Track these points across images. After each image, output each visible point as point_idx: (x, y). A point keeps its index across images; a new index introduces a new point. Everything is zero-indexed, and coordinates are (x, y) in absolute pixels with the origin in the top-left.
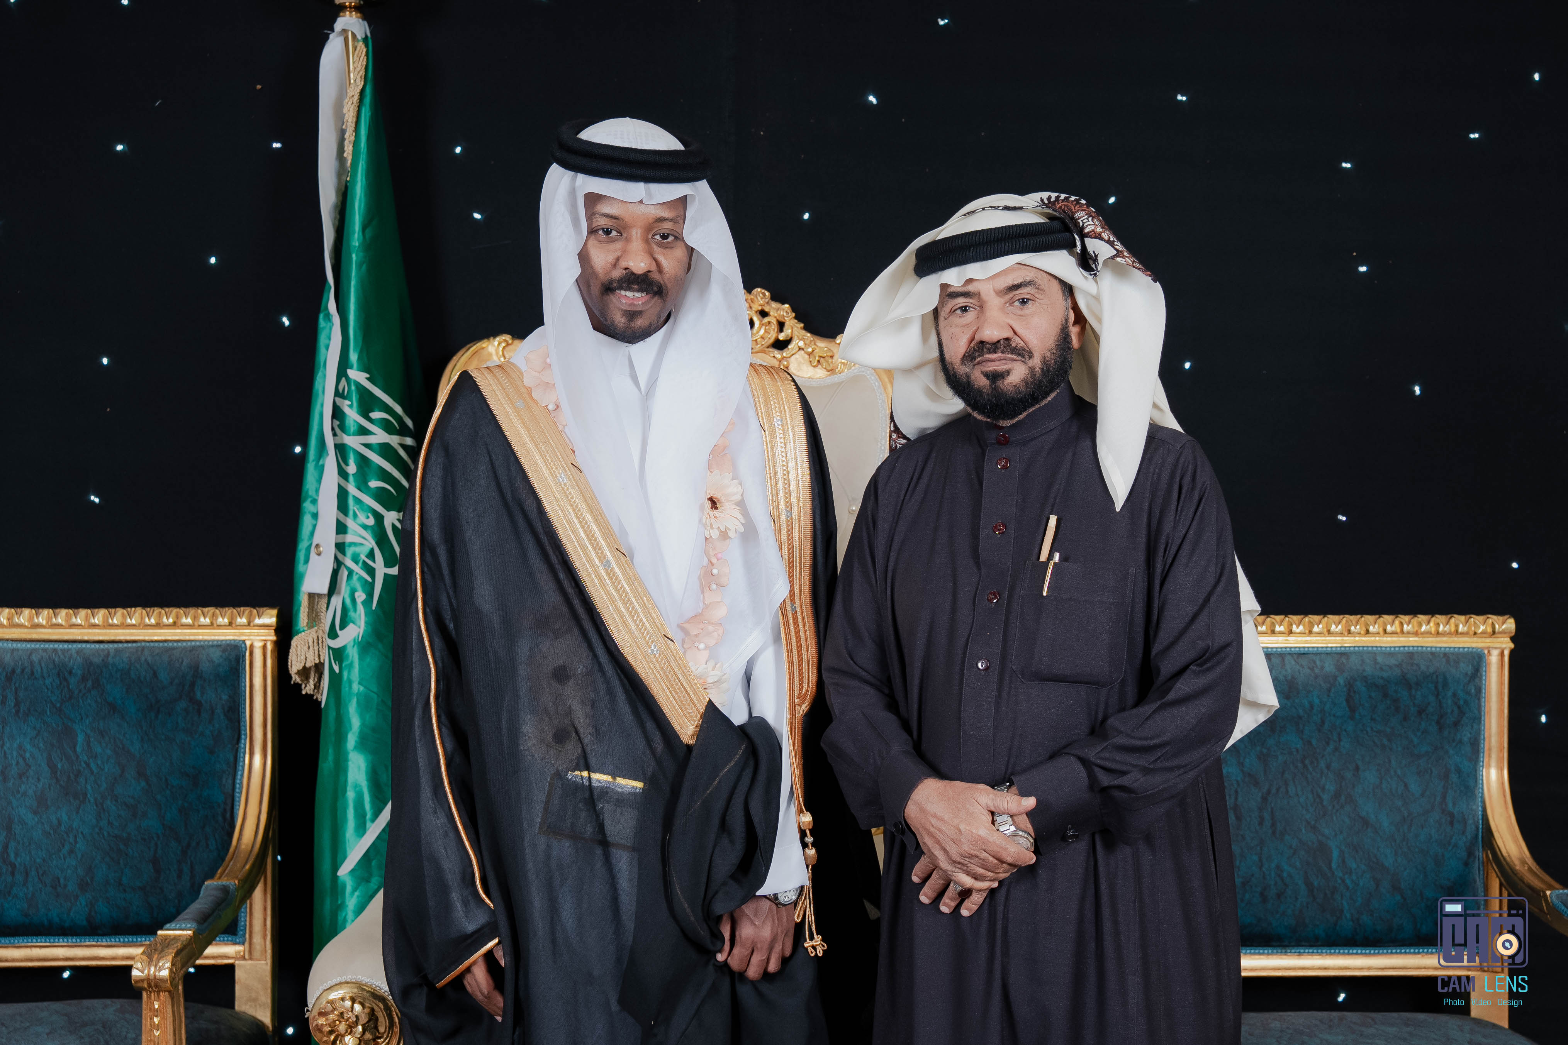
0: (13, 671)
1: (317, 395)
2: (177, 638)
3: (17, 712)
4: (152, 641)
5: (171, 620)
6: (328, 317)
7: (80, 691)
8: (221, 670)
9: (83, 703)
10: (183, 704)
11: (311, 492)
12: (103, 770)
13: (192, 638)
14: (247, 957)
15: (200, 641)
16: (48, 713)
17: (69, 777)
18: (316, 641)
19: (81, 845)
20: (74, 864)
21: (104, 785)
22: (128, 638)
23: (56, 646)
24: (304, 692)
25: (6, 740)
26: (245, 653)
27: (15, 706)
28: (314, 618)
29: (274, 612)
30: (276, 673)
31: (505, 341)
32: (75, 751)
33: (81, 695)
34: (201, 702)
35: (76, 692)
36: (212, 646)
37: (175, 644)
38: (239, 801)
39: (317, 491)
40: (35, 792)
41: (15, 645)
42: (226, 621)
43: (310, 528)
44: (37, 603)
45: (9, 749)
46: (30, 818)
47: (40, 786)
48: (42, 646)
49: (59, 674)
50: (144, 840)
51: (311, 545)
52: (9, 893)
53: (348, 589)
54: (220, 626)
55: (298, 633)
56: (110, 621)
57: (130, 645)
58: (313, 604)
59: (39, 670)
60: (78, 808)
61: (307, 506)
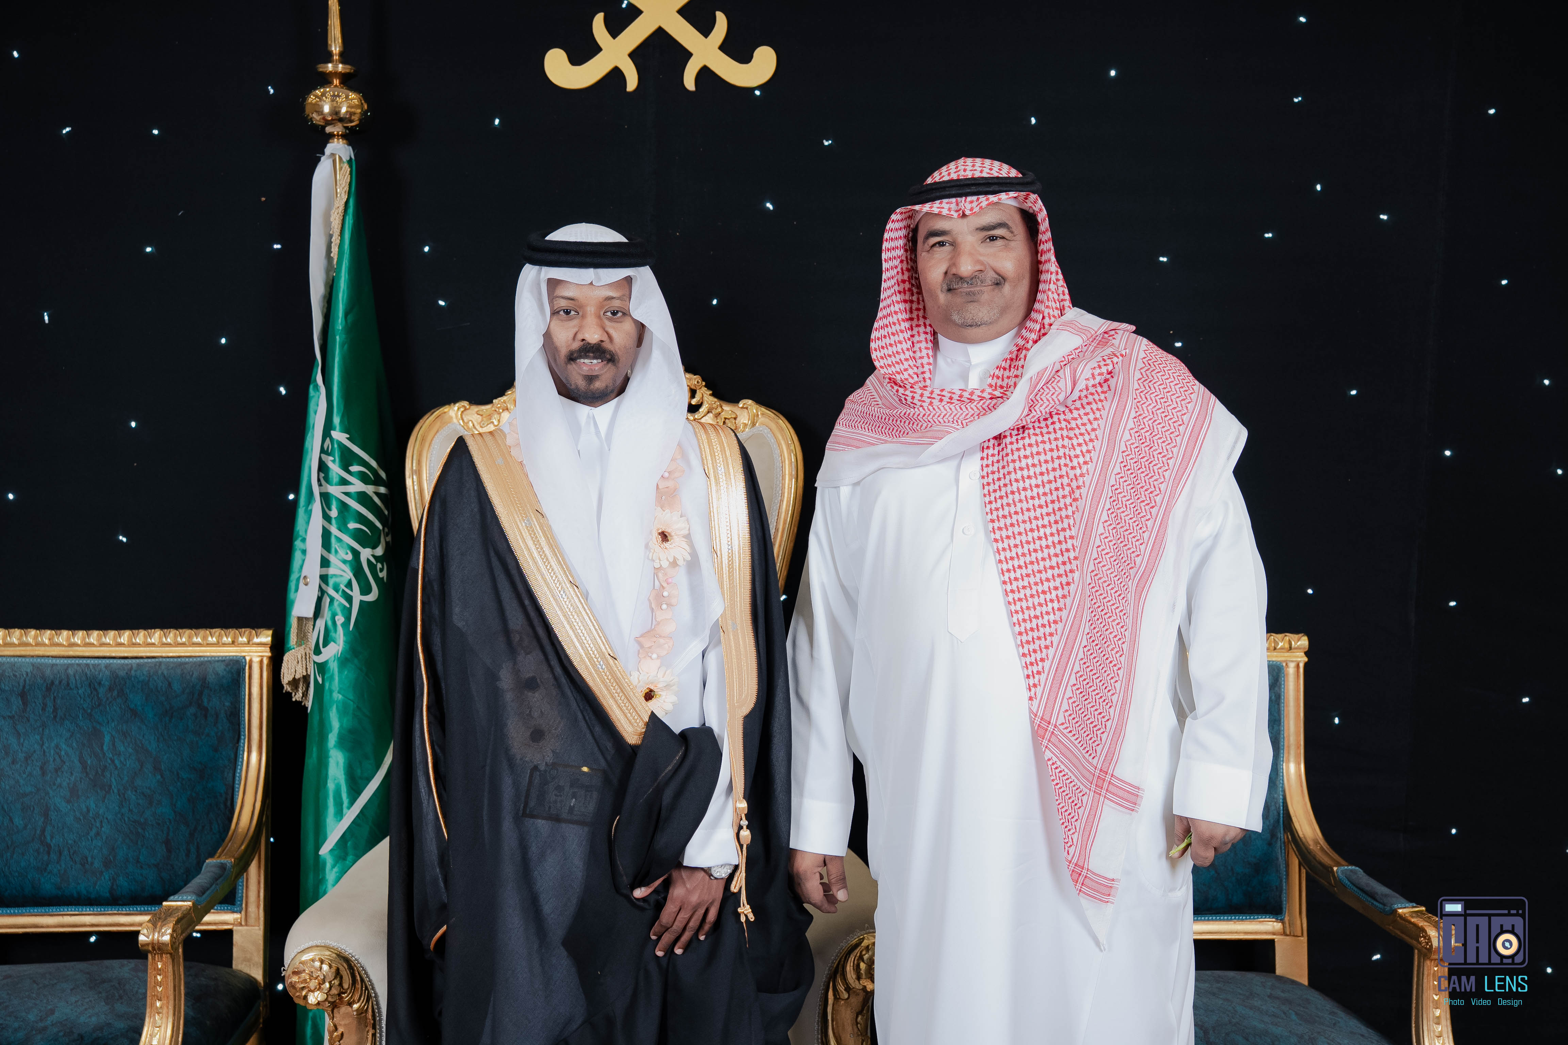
0: (52, 683)
1: (307, 452)
2: (188, 654)
3: (55, 717)
4: (168, 657)
5: (184, 640)
6: (317, 387)
7: (108, 699)
8: (224, 681)
9: (110, 709)
10: (192, 710)
11: (301, 533)
12: (125, 765)
13: (201, 654)
14: (243, 923)
15: (208, 657)
16: (81, 718)
17: (97, 772)
18: (304, 657)
19: (106, 829)
20: (99, 844)
21: (126, 778)
22: (148, 654)
23: (89, 661)
24: (294, 700)
25: (45, 740)
26: (245, 666)
27: (53, 711)
28: (302, 637)
29: (270, 632)
30: (271, 684)
31: (464, 406)
32: (102, 749)
33: (108, 702)
34: (207, 709)
35: (104, 700)
36: (218, 661)
37: (187, 660)
38: (238, 791)
39: (306, 531)
40: (68, 784)
41: (54, 661)
42: (230, 640)
43: (300, 562)
44: (73, 625)
45: (47, 748)
46: (64, 806)
47: (73, 779)
48: (77, 662)
49: (90, 685)
50: (159, 824)
51: (300, 576)
52: (45, 869)
53: (330, 613)
54: (224, 645)
55: (289, 650)
56: (134, 640)
57: (149, 660)
58: (302, 626)
59: (74, 682)
60: (105, 798)
61: (298, 544)
